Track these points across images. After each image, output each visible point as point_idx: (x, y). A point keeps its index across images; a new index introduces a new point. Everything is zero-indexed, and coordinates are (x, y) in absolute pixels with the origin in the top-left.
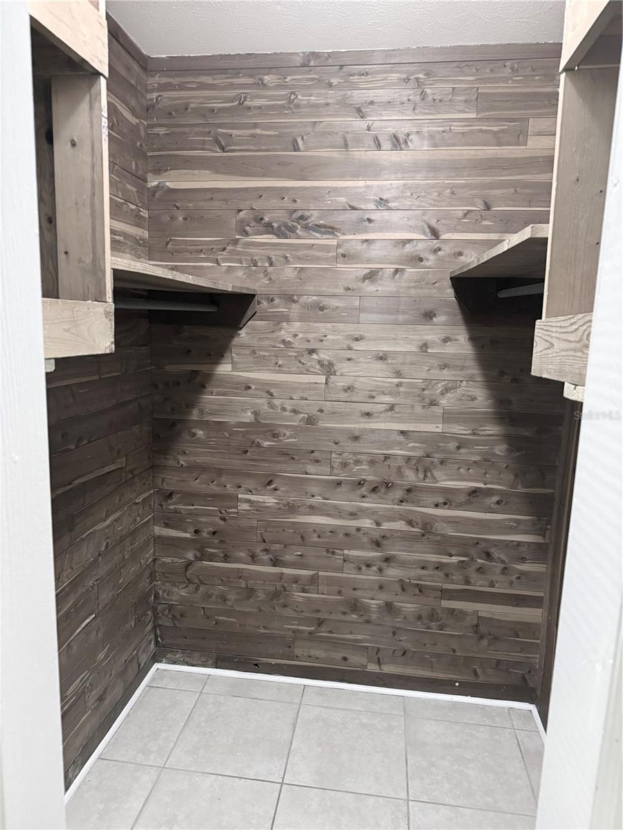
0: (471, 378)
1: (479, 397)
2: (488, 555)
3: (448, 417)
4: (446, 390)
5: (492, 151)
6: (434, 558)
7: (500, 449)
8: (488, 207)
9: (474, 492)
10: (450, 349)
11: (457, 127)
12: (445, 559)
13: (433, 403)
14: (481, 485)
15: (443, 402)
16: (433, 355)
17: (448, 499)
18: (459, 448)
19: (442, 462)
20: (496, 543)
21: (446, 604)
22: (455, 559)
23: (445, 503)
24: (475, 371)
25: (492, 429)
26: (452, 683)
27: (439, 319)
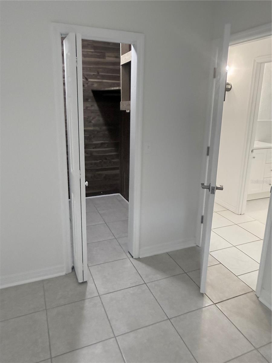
0: (98, 115)
1: (101, 120)
2: (106, 159)
3: (94, 125)
4: (93, 118)
5: (98, 60)
6: (94, 162)
7: (107, 133)
8: (98, 73)
9: (102, 144)
10: (93, 108)
11: (90, 53)
12: (96, 161)
13: (90, 122)
14: (103, 142)
15: (93, 122)
16: (89, 110)
17: (96, 146)
18: (97, 133)
19: (94, 137)
20: (107, 156)
21: (97, 173)
22: (98, 161)
23: (95, 147)
24: (99, 113)
25: (104, 128)
26: (100, 192)
27: (89, 100)
